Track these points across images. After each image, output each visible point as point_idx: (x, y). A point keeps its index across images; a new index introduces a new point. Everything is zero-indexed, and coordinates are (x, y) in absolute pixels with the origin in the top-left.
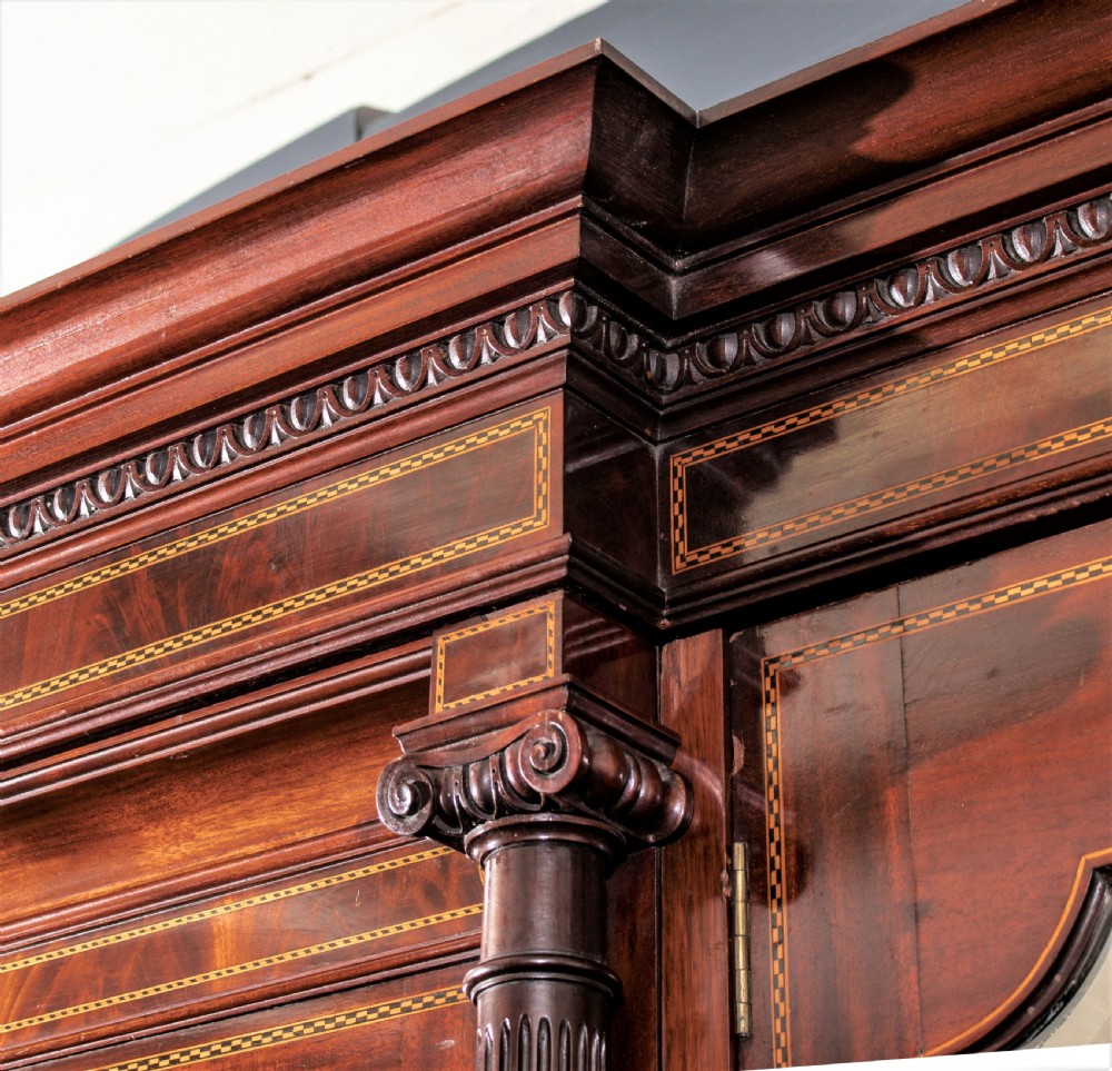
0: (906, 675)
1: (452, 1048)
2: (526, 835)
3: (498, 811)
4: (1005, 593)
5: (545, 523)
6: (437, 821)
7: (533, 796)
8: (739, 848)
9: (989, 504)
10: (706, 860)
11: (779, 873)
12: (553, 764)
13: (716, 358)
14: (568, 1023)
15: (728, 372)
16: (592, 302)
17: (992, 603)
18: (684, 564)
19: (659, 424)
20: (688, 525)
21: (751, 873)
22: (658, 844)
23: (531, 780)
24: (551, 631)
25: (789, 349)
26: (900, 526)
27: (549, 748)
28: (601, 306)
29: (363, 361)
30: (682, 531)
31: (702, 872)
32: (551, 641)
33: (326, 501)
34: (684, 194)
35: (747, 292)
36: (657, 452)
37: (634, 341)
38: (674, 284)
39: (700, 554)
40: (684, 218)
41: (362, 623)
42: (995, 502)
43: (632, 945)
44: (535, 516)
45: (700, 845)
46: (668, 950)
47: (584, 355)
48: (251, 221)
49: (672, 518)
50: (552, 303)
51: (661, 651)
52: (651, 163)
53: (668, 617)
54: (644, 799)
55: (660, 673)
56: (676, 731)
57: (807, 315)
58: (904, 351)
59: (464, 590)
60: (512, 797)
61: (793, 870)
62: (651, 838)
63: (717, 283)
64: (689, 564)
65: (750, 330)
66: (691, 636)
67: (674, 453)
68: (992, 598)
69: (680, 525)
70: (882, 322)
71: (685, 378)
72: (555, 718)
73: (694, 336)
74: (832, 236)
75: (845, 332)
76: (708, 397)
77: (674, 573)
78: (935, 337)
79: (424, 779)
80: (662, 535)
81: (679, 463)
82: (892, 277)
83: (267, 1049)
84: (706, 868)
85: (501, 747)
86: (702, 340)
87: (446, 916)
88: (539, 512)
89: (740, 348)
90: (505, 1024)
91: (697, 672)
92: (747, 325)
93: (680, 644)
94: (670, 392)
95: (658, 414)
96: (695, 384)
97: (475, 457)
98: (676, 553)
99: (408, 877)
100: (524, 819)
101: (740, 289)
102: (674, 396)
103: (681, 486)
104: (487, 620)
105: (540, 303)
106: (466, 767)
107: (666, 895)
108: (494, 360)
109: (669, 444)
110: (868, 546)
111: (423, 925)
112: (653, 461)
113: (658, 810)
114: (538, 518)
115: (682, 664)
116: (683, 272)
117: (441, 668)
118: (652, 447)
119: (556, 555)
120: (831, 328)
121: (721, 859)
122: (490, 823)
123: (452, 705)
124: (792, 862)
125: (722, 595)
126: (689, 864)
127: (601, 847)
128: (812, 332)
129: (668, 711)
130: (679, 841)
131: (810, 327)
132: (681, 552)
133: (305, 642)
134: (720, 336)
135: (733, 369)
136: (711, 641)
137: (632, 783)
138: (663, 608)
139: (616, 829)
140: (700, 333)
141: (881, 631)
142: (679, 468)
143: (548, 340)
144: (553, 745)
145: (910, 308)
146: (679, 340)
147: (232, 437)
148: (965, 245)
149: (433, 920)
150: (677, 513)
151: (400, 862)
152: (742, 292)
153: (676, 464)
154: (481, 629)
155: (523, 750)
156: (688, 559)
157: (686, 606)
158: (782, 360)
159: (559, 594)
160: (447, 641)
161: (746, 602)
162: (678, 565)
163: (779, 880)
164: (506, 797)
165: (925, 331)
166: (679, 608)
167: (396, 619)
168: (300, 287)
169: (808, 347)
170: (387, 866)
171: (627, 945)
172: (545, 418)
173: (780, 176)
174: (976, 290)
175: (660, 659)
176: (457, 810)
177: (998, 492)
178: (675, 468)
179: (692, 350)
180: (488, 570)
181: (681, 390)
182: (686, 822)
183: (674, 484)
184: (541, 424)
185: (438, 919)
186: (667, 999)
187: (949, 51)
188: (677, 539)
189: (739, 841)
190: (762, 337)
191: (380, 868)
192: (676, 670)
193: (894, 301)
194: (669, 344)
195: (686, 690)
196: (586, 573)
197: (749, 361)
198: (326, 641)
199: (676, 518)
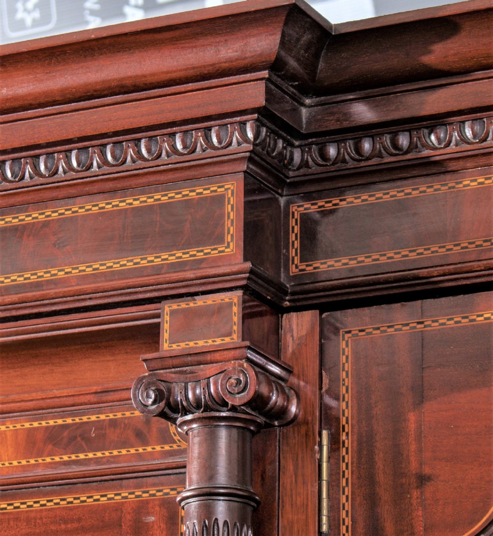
0: (424, 352)
1: (153, 522)
2: (217, 422)
3: (204, 409)
4: (482, 315)
5: (232, 251)
6: (167, 410)
7: (225, 404)
8: (325, 433)
9: (479, 269)
10: (307, 438)
11: (347, 449)
12: (240, 390)
13: (323, 155)
14: (238, 524)
15: (331, 165)
16: (264, 125)
17: (474, 320)
18: (297, 270)
19: (286, 186)
20: (300, 247)
21: (331, 447)
22: (279, 426)
23: (226, 397)
24: (235, 313)
25: (368, 159)
26: (428, 272)
27: (239, 382)
28: (267, 127)
29: (121, 137)
30: (296, 250)
31: (304, 444)
32: (235, 319)
33: (90, 212)
34: (318, 66)
35: (349, 126)
36: (282, 201)
37: (280, 144)
38: (304, 111)
39: (307, 266)
40: (317, 79)
41: (119, 292)
42: (483, 268)
43: (263, 478)
44: (226, 245)
45: (303, 429)
46: (283, 484)
47: (257, 155)
48: (63, 51)
49: (291, 241)
50: (242, 125)
51: (282, 317)
52: (306, 52)
53: (289, 301)
54: (279, 405)
55: (281, 330)
56: (291, 364)
57: (381, 141)
58: (434, 170)
59: (184, 283)
60: (213, 404)
61: (355, 448)
62: (276, 423)
63: (330, 116)
64: (301, 270)
65: (346, 144)
66: (300, 311)
67: (293, 203)
68: (474, 317)
69: (296, 247)
70: (423, 152)
71: (304, 164)
72: (242, 366)
73: (312, 142)
74: (401, 102)
75: (402, 154)
76: (317, 176)
77: (291, 274)
78: (453, 166)
79: (162, 388)
80: (285, 250)
81: (296, 210)
82: (432, 129)
83: (36, 510)
84: (306, 443)
85: (208, 376)
86: (317, 144)
87: (149, 449)
88: (228, 243)
89: (339, 153)
90: (205, 522)
91: (304, 332)
92: (344, 140)
93: (294, 315)
94: (294, 170)
95: (286, 182)
96: (310, 168)
97: (188, 203)
98: (293, 263)
99: (124, 424)
100: (217, 414)
101: (344, 123)
102: (297, 173)
103: (296, 224)
104: (195, 300)
105: (235, 124)
106: (186, 384)
107: (283, 454)
108: (204, 151)
109: (290, 197)
110: (409, 280)
111: (135, 452)
112: (280, 206)
113: (284, 410)
114: (228, 247)
115: (295, 327)
116: (310, 106)
117: (167, 323)
118: (280, 198)
119: (241, 273)
120: (394, 152)
121: (314, 439)
122: (197, 414)
123: (174, 346)
124: (355, 444)
125: (322, 294)
126: (297, 439)
127: (252, 428)
128: (383, 151)
129: (285, 352)
130: (291, 425)
131: (382, 149)
132: (296, 262)
133: (83, 297)
134: (327, 144)
135: (333, 164)
136: (312, 316)
137: (274, 398)
138: (287, 296)
139: (261, 419)
140: (316, 141)
141: (411, 325)
142: (296, 213)
143: (238, 146)
144: (241, 381)
145: (441, 148)
146: (304, 142)
147: (33, 166)
148: (476, 120)
149: (141, 450)
150: (294, 239)
151: (119, 415)
152: (346, 124)
153: (294, 210)
154: (192, 305)
155: (221, 381)
156: (300, 268)
157: (301, 296)
158: (363, 164)
159: (240, 293)
160: (171, 308)
161: (335, 299)
162: (293, 270)
163: (347, 453)
164: (209, 403)
165: (448, 161)
166: (296, 297)
167: (140, 292)
168: (88, 92)
169: (379, 159)
170: (111, 416)
171: (260, 479)
172: (232, 188)
173: (377, 66)
174: (480, 145)
175: (282, 322)
176: (180, 407)
177: (485, 262)
178: (293, 213)
179: (310, 149)
180: (199, 274)
181: (301, 170)
182: (296, 416)
183: (292, 222)
184: (230, 192)
185: (144, 450)
186: (282, 510)
187: (484, 18)
188: (294, 255)
189: (325, 429)
190: (352, 148)
191: (107, 416)
192: (291, 330)
193: (431, 142)
194: (297, 143)
195: (297, 342)
196: (256, 282)
197: (344, 161)
198: (96, 298)
199: (293, 242)
